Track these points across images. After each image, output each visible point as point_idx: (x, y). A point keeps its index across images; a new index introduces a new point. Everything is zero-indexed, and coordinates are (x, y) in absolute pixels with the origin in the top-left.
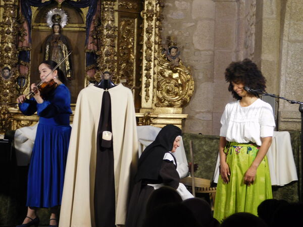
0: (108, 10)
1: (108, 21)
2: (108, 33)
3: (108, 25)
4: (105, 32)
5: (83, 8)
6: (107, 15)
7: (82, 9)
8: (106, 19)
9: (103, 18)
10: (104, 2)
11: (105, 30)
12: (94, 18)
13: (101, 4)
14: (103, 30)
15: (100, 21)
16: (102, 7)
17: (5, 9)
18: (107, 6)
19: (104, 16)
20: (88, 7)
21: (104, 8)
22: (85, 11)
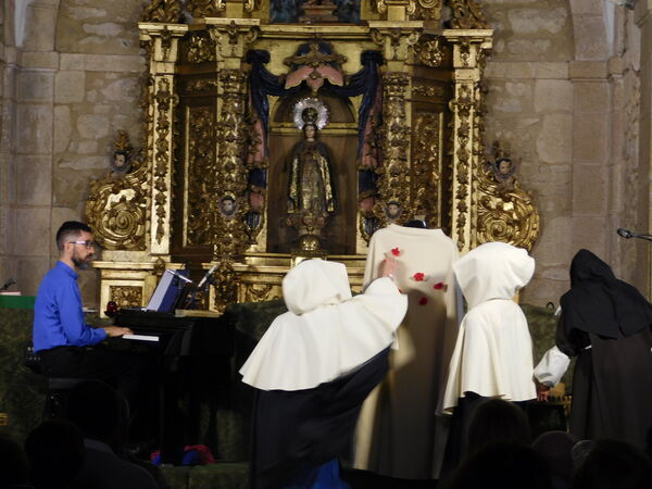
0: (394, 100)
1: (395, 118)
2: (395, 137)
3: (395, 124)
4: (390, 136)
5: (354, 96)
6: (394, 108)
7: (352, 99)
8: (390, 115)
9: (386, 113)
10: (389, 87)
11: (390, 133)
12: (372, 112)
13: (383, 90)
14: (386, 133)
15: (382, 117)
16: (385, 94)
17: (225, 101)
18: (392, 93)
19: (388, 109)
20: (361, 96)
21: (388, 97)
22: (357, 101)
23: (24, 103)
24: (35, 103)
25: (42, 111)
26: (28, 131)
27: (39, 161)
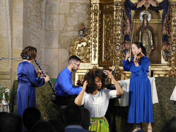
0: (174, 11)
1: (174, 17)
2: (174, 24)
3: (174, 19)
4: (173, 23)
5: (160, 10)
6: (174, 14)
8: (173, 16)
9: (171, 15)
10: (172, 7)
11: (173, 22)
12: (166, 15)
13: (170, 8)
14: (171, 22)
15: (170, 17)
16: (171, 9)
17: (117, 12)
18: (173, 9)
19: (172, 14)
20: (163, 10)
21: (172, 10)
22: (161, 12)
23: (49, 14)
24: (53, 14)
25: (55, 16)
26: (51, 23)
27: (54, 33)
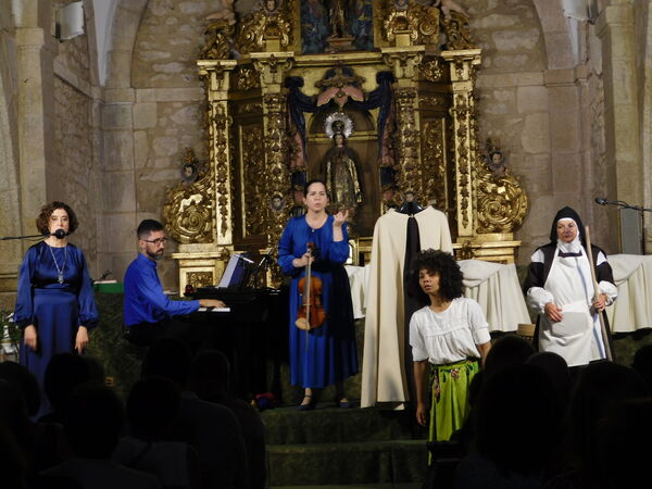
0: (405, 110)
1: (407, 124)
2: (408, 140)
3: (407, 129)
4: (404, 139)
5: (372, 109)
6: (405, 116)
7: (371, 111)
8: (403, 122)
9: (399, 120)
10: (400, 100)
11: (403, 137)
12: (388, 121)
13: (395, 102)
14: (400, 136)
15: (396, 124)
16: (397, 106)
17: (270, 119)
18: (403, 105)
19: (400, 117)
20: (379, 108)
21: (400, 108)
22: (375, 113)
23: (109, 131)
24: (117, 130)
25: (124, 136)
26: (114, 153)
27: (124, 176)
